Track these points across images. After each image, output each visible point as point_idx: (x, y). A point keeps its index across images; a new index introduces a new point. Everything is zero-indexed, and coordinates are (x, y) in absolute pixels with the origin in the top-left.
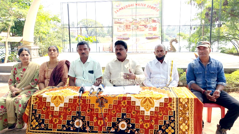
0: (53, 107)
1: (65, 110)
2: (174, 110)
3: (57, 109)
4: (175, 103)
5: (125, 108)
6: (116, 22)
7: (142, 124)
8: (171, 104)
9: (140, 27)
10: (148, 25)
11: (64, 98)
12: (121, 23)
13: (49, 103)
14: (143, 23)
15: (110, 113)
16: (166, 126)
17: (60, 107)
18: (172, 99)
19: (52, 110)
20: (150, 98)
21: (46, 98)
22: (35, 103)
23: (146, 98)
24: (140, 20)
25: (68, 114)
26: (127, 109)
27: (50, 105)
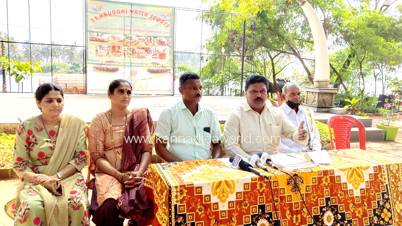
0: (217, 204)
1: (238, 206)
2: (386, 184)
3: (223, 207)
4: (386, 173)
5: (329, 188)
6: (94, 39)
7: (354, 211)
8: (382, 175)
9: (137, 50)
10: (152, 49)
11: (235, 183)
12: (102, 41)
13: (208, 197)
14: (143, 45)
15: (309, 201)
16: (381, 209)
17: (229, 202)
18: (382, 167)
19: (216, 209)
20: (357, 169)
21: (201, 188)
22: (181, 201)
23: (352, 169)
24: (137, 39)
25: (245, 212)
26: (332, 190)
27: (210, 201)
